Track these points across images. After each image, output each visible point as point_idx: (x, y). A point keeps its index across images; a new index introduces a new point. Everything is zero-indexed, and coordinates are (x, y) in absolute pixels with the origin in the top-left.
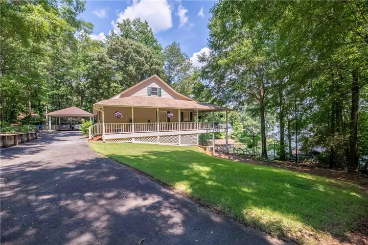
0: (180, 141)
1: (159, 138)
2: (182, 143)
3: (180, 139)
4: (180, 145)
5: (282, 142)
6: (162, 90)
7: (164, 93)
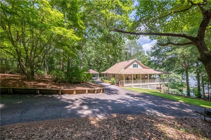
0: (149, 87)
1: (141, 86)
2: (149, 88)
3: (149, 86)
4: (149, 89)
5: (199, 89)
6: (138, 65)
7: (139, 67)
